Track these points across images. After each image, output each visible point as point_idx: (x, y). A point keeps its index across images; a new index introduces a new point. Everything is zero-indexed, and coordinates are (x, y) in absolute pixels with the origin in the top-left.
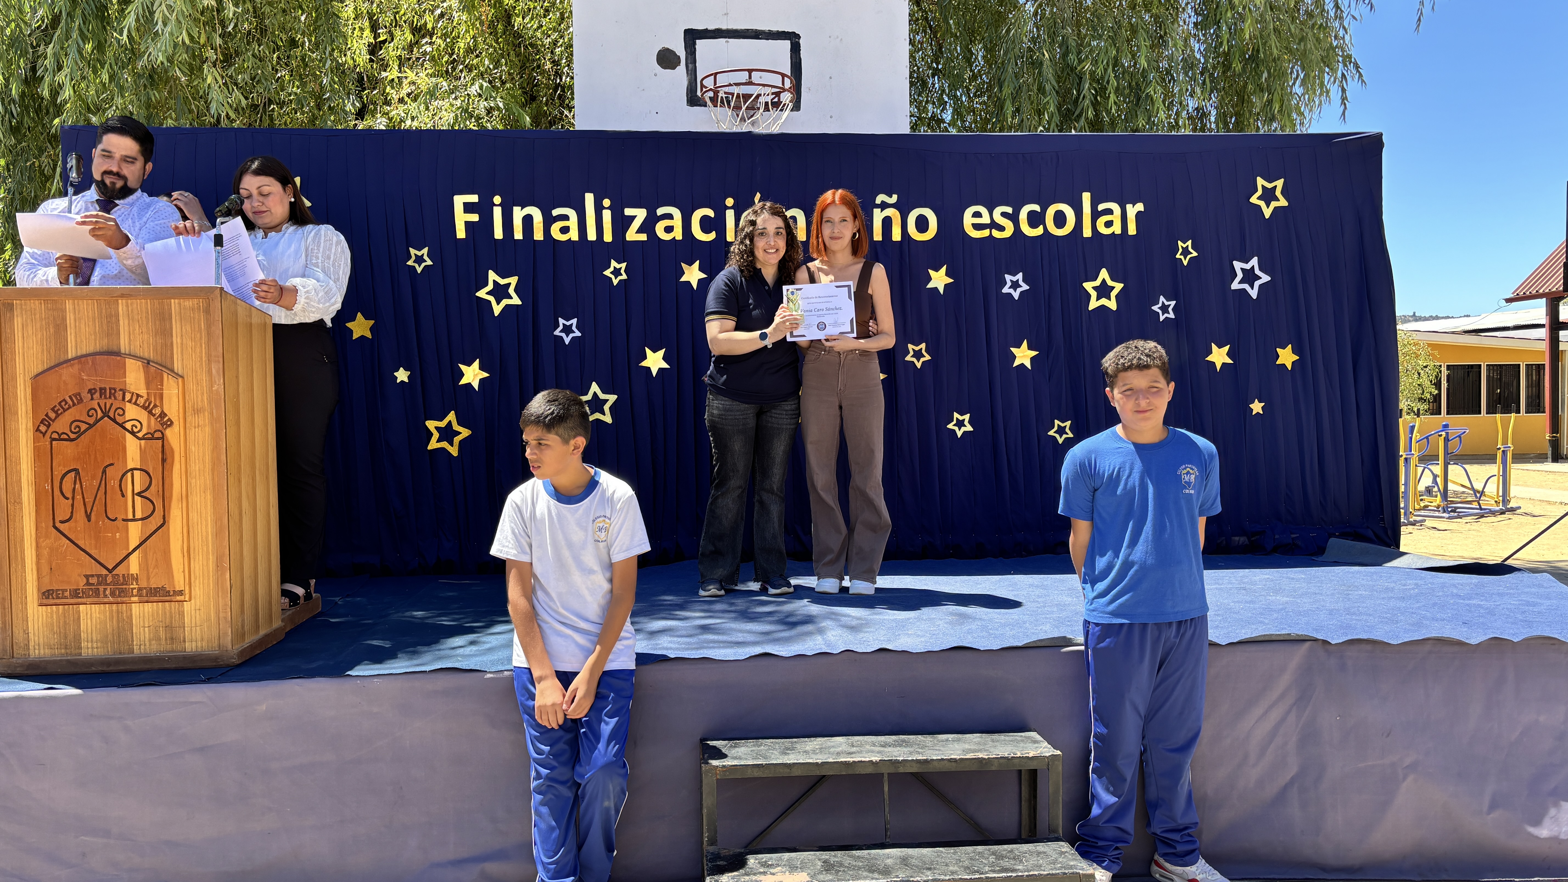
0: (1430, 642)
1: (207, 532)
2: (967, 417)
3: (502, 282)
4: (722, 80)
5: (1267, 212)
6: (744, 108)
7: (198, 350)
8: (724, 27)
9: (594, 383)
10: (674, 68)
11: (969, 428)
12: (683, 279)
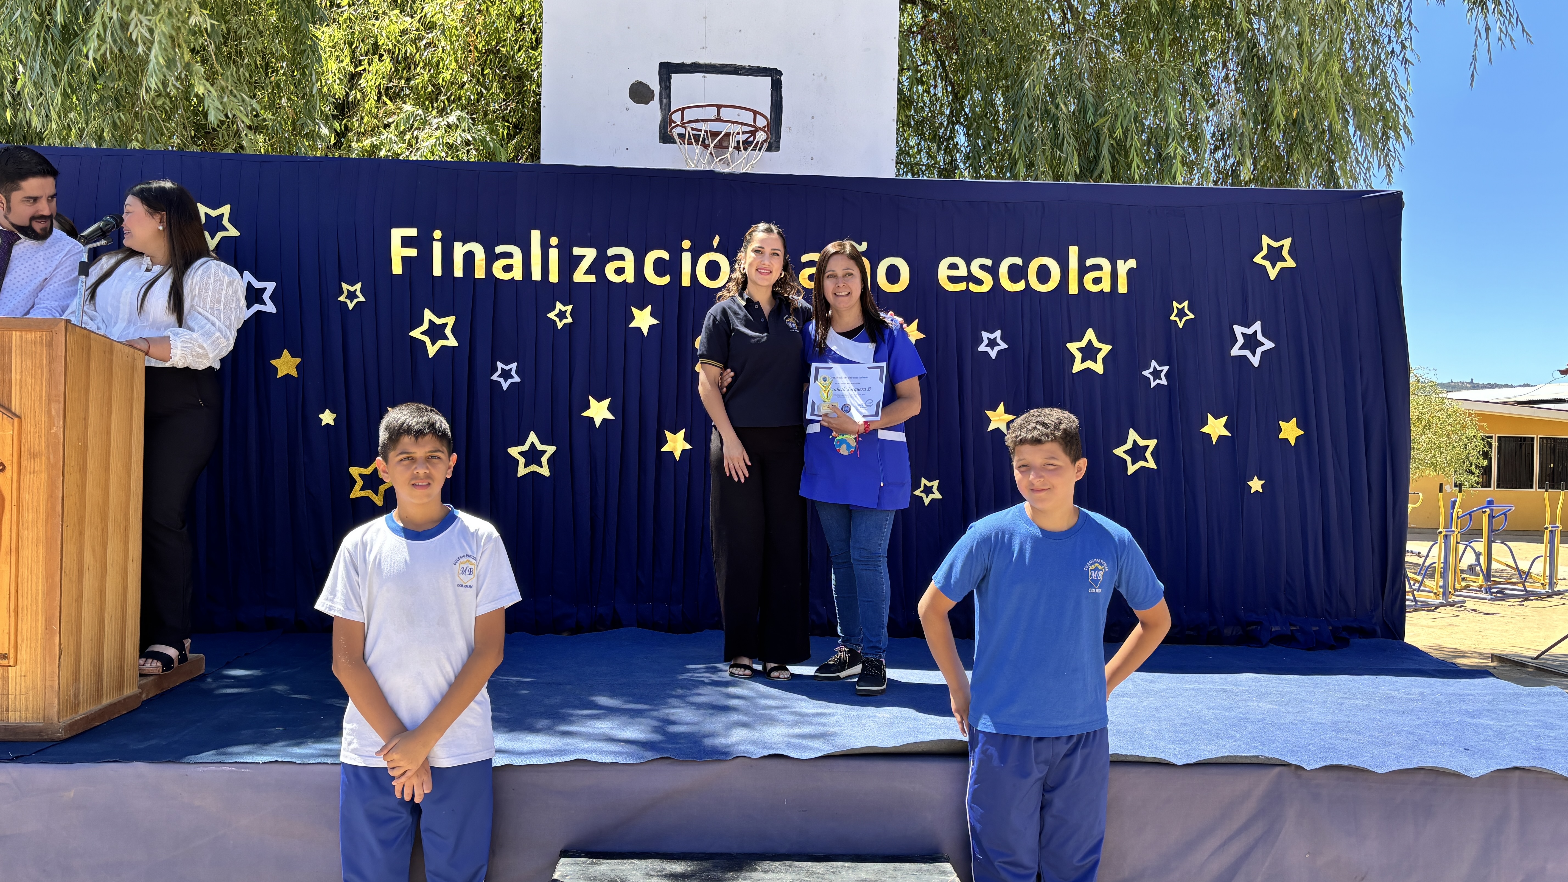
0: (1422, 772)
1: (37, 590)
2: (935, 484)
3: (439, 321)
4: (689, 115)
5: (1273, 274)
6: (712, 146)
7: (38, 388)
8: (702, 62)
9: (532, 433)
10: (647, 103)
11: (937, 496)
12: (633, 325)
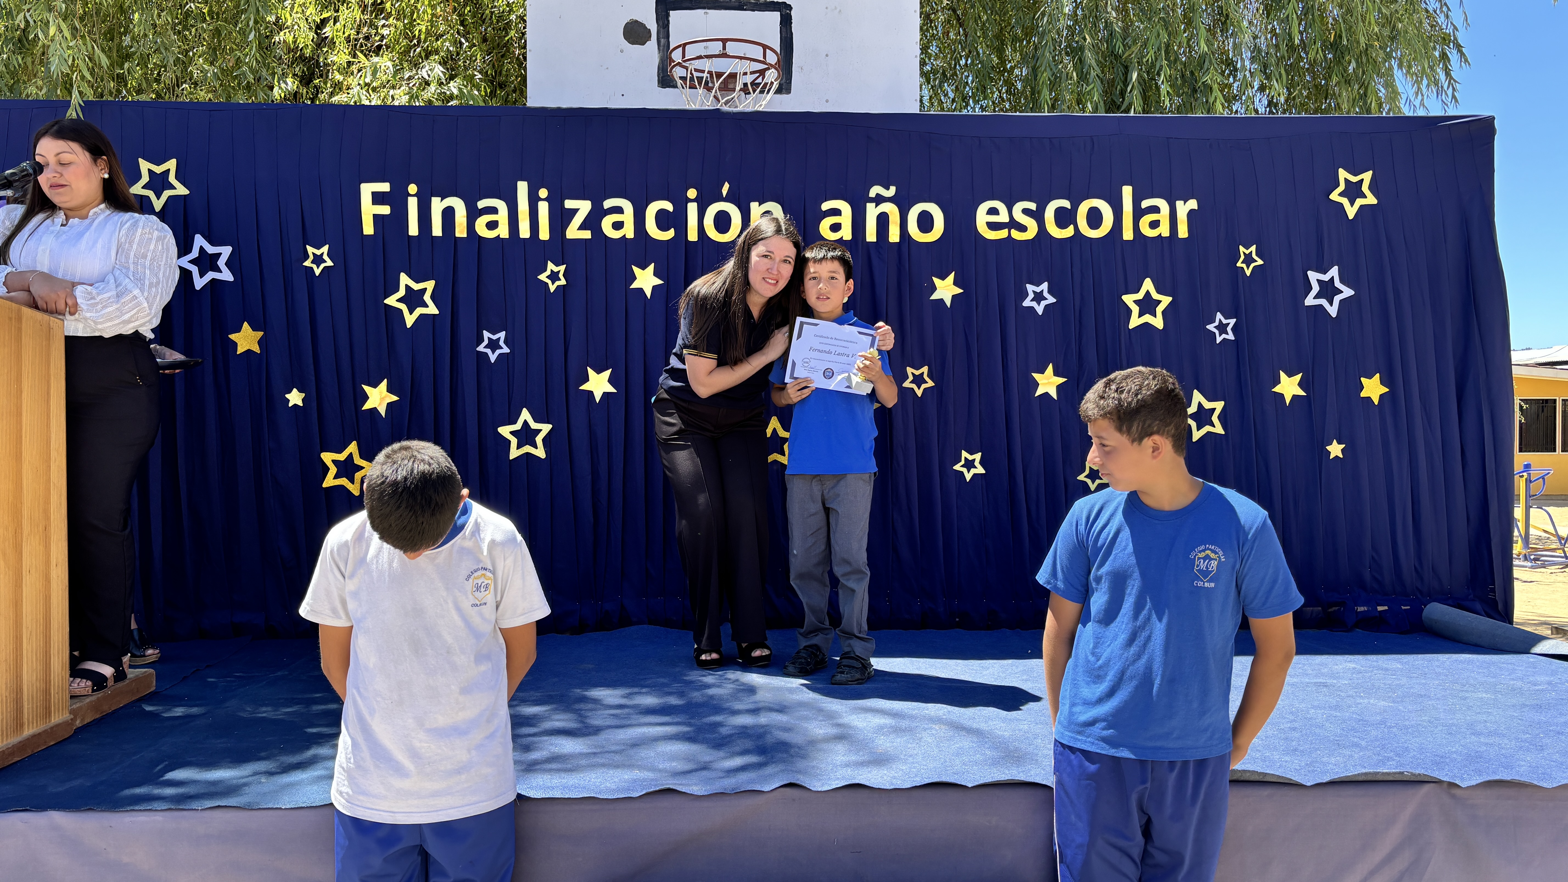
2: (977, 457)
3: (416, 287)
4: (691, 52)
5: (1351, 212)
6: (716, 87)
9: (525, 409)
10: (643, 44)
11: (980, 470)
12: (635, 285)
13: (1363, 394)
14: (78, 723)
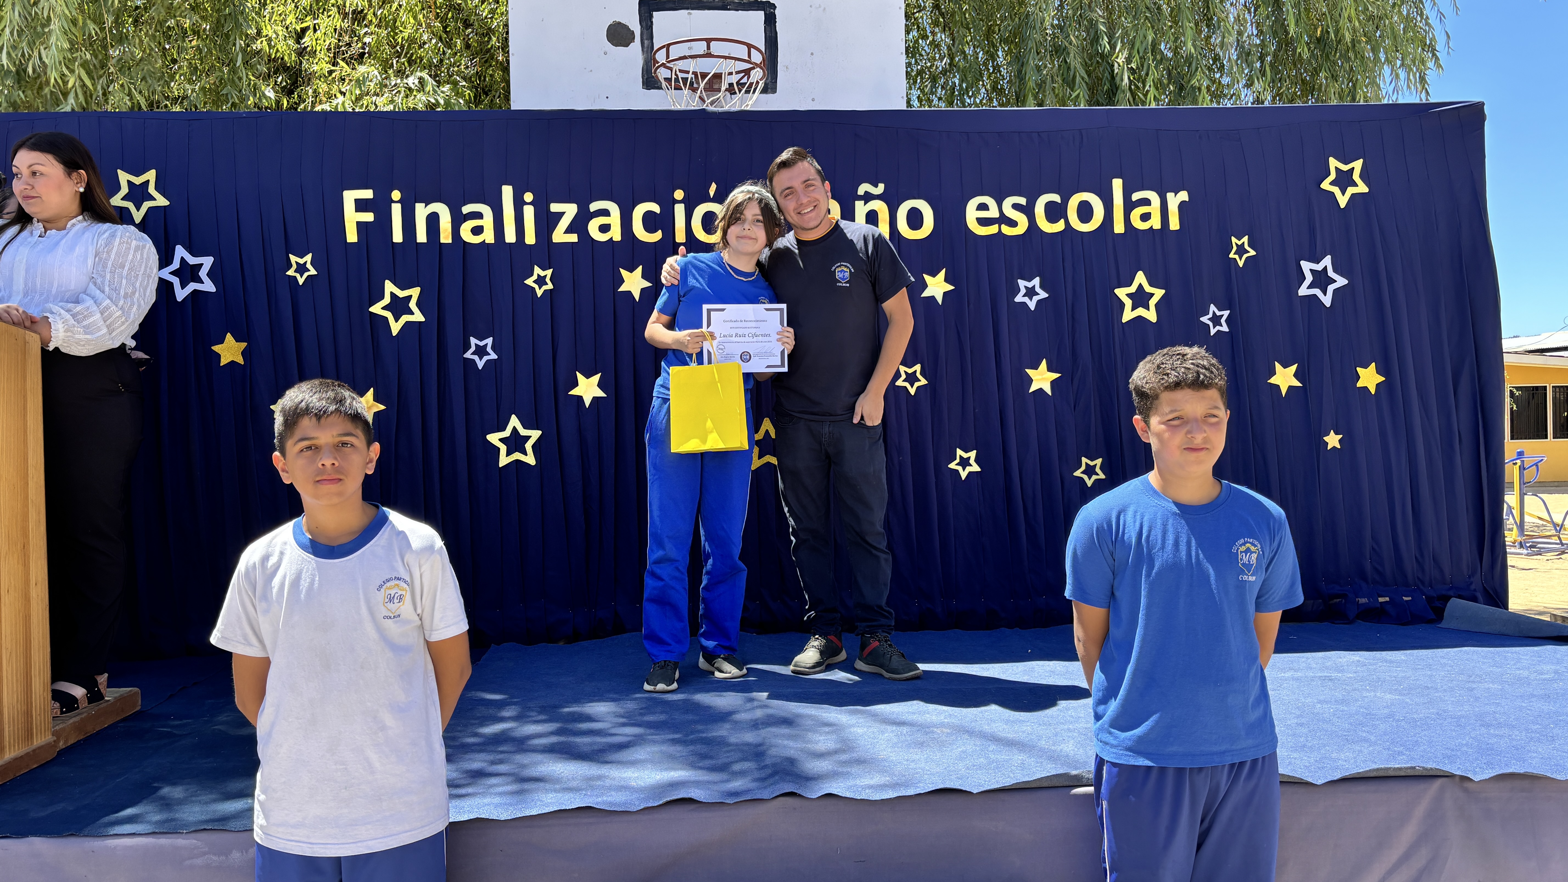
2: (973, 454)
3: (401, 294)
5: (1343, 201)
9: (513, 416)
10: (627, 45)
11: (975, 468)
12: (623, 288)
13: (1360, 384)
14: (61, 745)
